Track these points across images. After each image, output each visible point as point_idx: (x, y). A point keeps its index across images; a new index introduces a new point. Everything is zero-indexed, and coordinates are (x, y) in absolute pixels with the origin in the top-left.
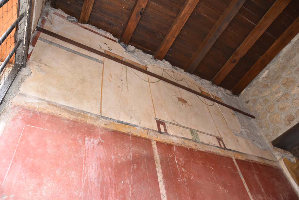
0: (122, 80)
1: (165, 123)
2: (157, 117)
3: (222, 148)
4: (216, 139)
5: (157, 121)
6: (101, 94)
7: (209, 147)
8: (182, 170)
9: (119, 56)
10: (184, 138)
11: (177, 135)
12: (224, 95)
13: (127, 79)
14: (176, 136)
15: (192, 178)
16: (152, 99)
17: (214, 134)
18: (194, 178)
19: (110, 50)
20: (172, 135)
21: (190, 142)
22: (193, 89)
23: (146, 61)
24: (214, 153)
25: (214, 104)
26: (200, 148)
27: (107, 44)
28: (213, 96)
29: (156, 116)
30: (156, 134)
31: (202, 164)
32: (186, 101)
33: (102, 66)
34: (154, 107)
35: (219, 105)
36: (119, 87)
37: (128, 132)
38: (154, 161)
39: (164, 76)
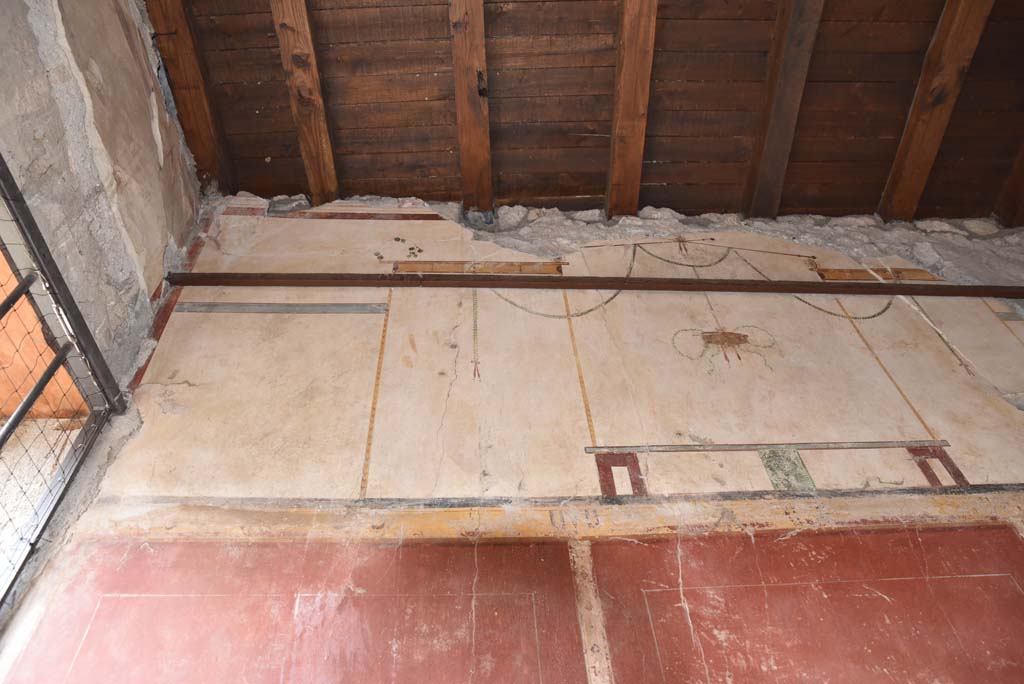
0: (454, 346)
1: (638, 455)
2: (600, 442)
3: (946, 490)
4: (909, 456)
5: (598, 456)
6: (372, 422)
7: (865, 500)
8: (714, 637)
9: (447, 262)
10: (727, 496)
11: (693, 491)
12: (954, 248)
13: (475, 335)
14: (687, 498)
15: (769, 667)
16: (581, 377)
17: (893, 436)
18: (777, 663)
19: (416, 256)
20: (670, 499)
21: (760, 502)
22: (775, 277)
23: (565, 242)
24: (898, 521)
25: (889, 304)
26: (814, 520)
27: (403, 241)
28: (882, 271)
29: (594, 441)
30: (591, 514)
31: (826, 587)
32: (745, 336)
33: (383, 322)
34: (587, 406)
35: (920, 299)
36: (442, 374)
37: (468, 533)
38: (578, 628)
39: (639, 272)
